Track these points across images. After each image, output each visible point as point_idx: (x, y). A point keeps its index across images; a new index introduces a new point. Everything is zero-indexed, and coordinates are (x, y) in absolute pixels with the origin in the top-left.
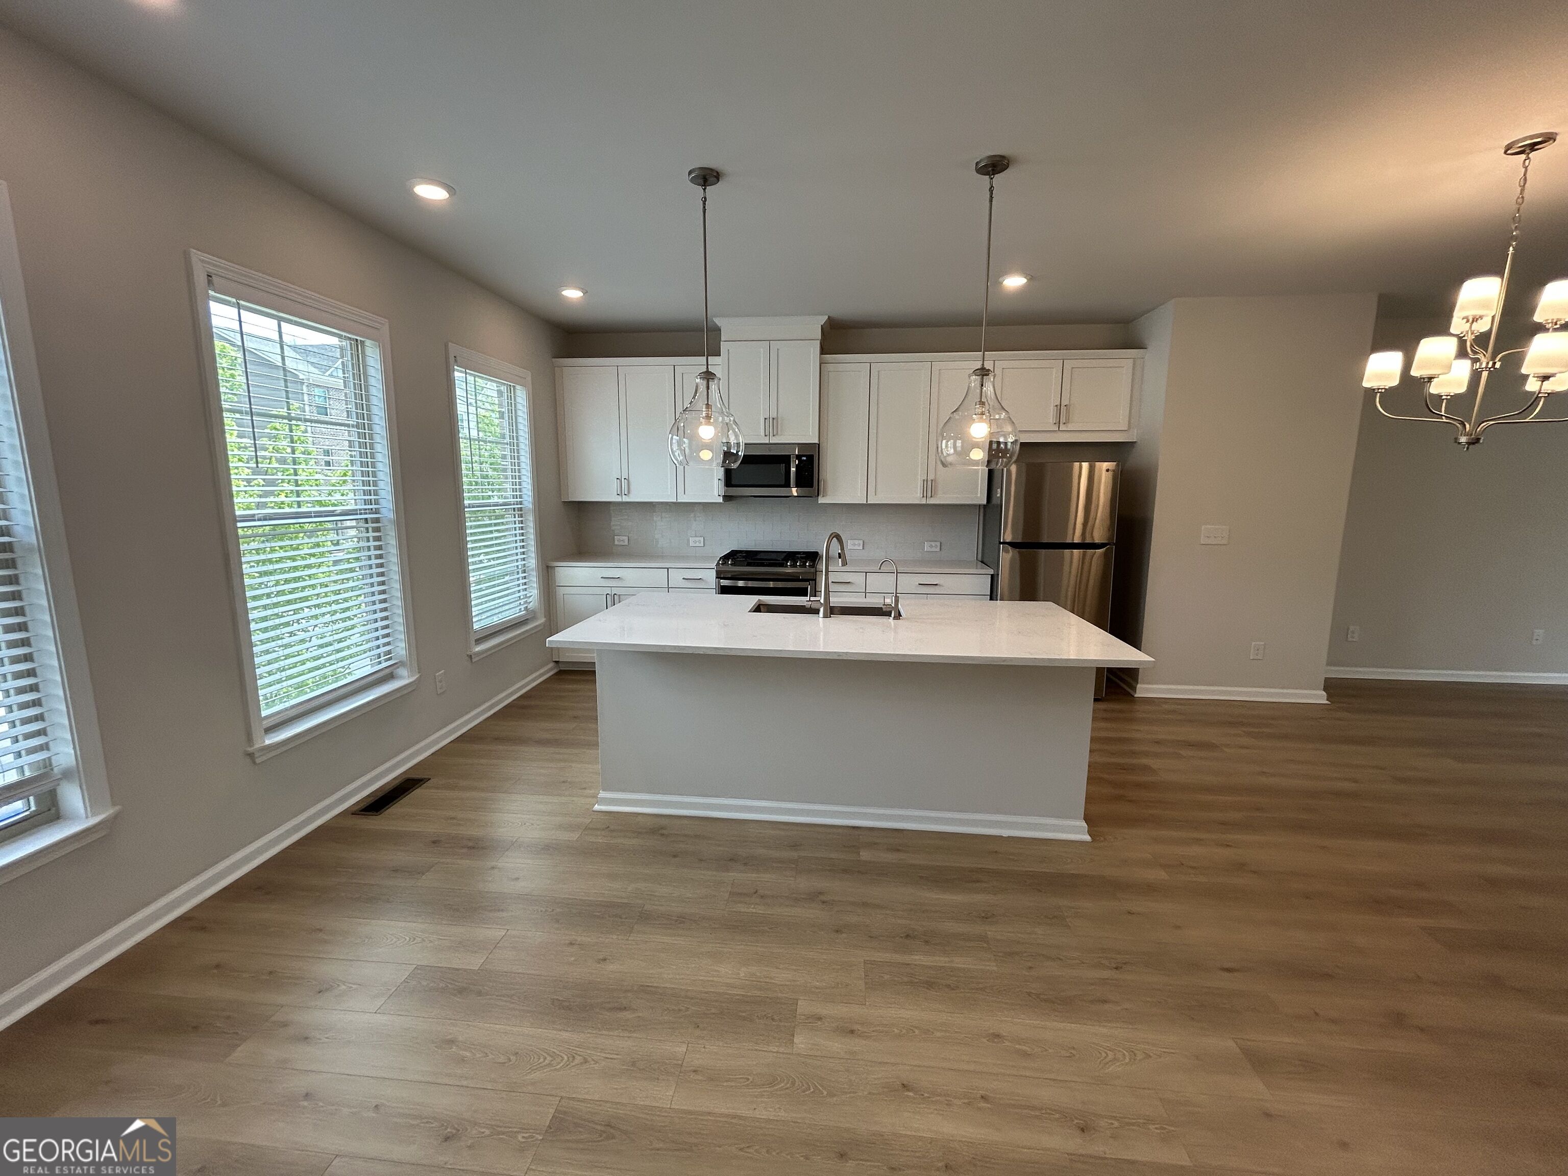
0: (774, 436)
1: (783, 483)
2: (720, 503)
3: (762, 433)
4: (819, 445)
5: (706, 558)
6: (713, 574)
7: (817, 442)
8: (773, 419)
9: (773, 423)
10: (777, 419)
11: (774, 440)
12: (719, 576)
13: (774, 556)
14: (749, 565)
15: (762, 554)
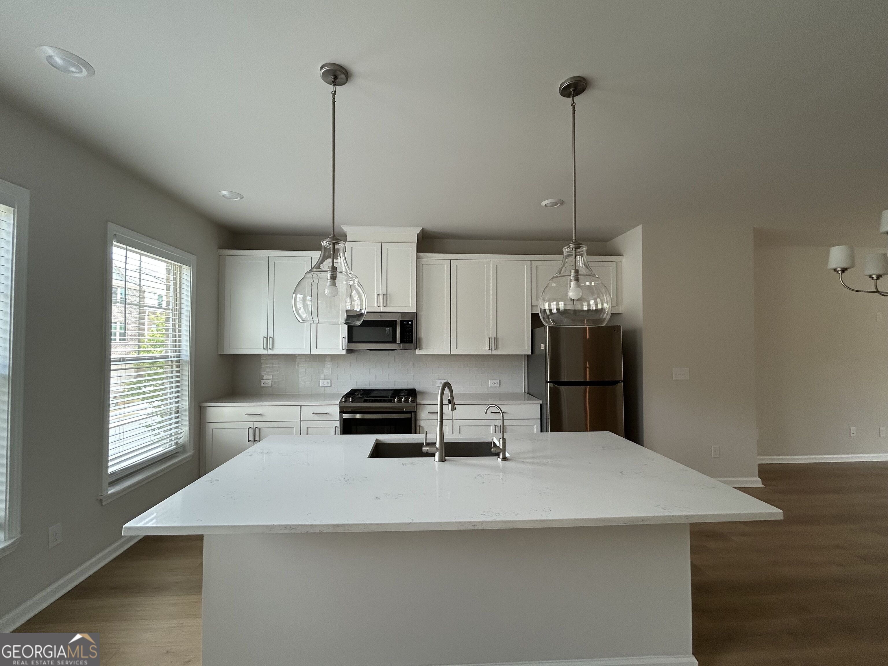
0: (384, 307)
1: (391, 340)
2: (344, 355)
3: (376, 305)
4: (416, 313)
5: (332, 396)
6: (337, 409)
7: (415, 311)
8: (384, 295)
9: (384, 298)
10: (387, 295)
11: (384, 310)
12: (342, 412)
13: (383, 394)
14: (365, 401)
15: (375, 392)
